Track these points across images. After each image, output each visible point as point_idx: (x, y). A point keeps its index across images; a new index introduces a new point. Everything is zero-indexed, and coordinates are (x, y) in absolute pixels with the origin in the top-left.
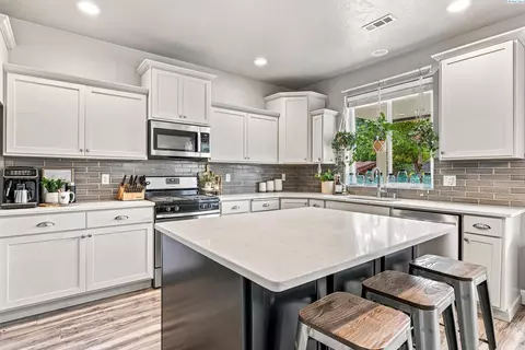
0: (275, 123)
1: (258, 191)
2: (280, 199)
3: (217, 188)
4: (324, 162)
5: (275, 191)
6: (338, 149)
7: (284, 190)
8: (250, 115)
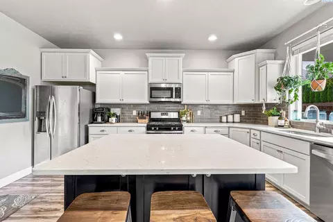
0: (231, 77)
1: (221, 122)
2: (229, 127)
3: (189, 118)
4: (268, 102)
5: (233, 122)
6: (280, 91)
7: (241, 122)
8: (210, 73)
